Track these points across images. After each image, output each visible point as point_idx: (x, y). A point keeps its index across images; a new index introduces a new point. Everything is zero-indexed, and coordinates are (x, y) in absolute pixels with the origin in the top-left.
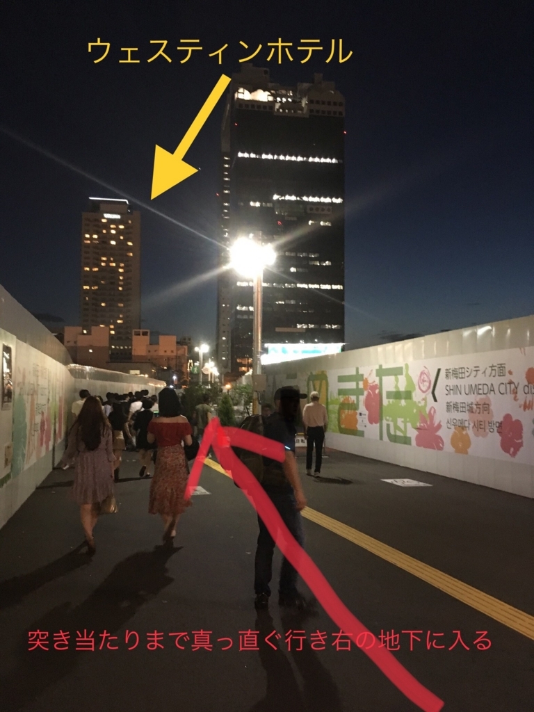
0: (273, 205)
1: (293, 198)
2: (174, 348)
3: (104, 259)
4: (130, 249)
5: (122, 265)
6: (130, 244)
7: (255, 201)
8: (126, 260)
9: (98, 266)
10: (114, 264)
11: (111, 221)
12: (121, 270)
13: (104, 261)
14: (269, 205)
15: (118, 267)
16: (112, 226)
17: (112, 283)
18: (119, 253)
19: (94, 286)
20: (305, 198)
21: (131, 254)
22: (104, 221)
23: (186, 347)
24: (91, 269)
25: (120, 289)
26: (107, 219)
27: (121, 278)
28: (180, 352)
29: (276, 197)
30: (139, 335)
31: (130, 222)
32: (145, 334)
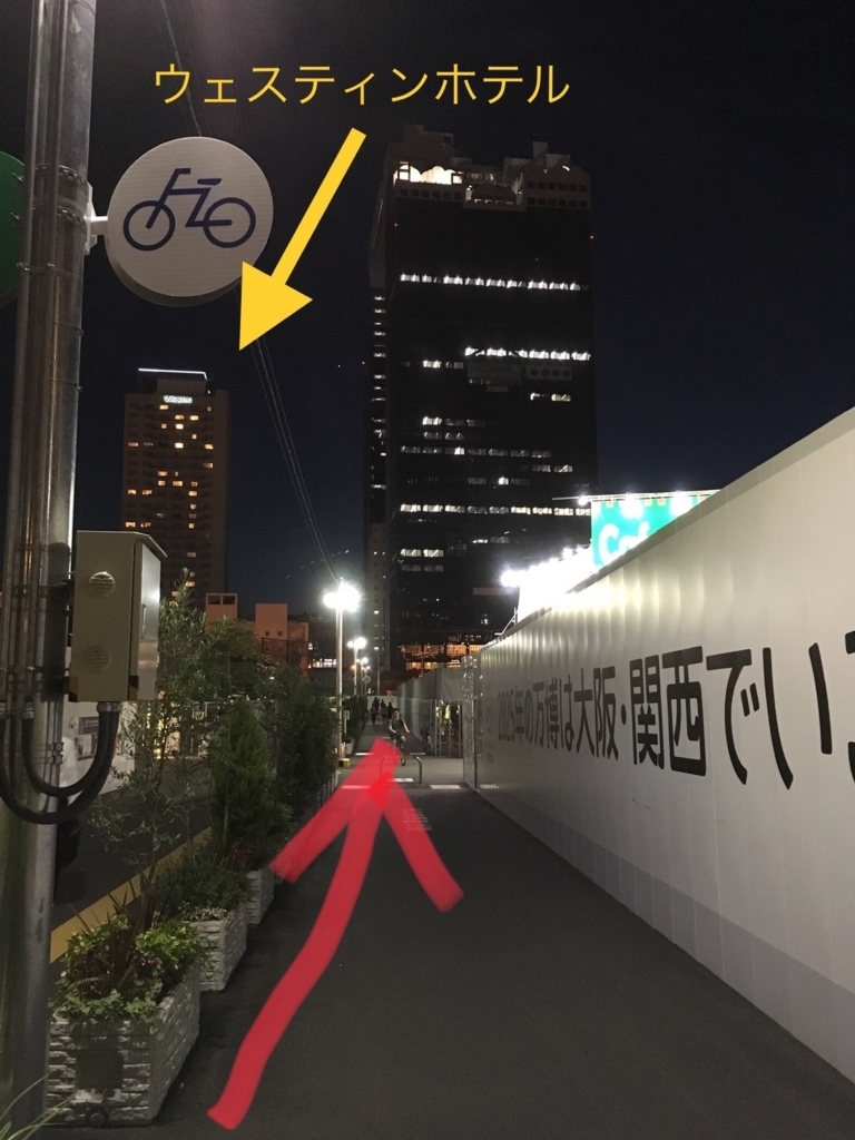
0: (465, 365)
1: (501, 353)
2: (284, 627)
3: (163, 474)
4: (208, 456)
5: (195, 484)
6: (209, 447)
7: (432, 359)
8: (202, 476)
9: (153, 486)
10: (180, 483)
11: (176, 408)
12: (192, 494)
13: (162, 478)
14: (456, 365)
15: (187, 487)
16: (178, 417)
17: (177, 516)
18: (190, 464)
19: (145, 522)
20: (522, 353)
21: (211, 465)
22: (163, 407)
23: (306, 625)
24: (139, 492)
25: (191, 526)
26: (168, 404)
27: (193, 507)
28: (294, 635)
29: (469, 351)
30: (218, 603)
31: (209, 409)
32: (228, 601)
